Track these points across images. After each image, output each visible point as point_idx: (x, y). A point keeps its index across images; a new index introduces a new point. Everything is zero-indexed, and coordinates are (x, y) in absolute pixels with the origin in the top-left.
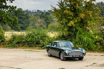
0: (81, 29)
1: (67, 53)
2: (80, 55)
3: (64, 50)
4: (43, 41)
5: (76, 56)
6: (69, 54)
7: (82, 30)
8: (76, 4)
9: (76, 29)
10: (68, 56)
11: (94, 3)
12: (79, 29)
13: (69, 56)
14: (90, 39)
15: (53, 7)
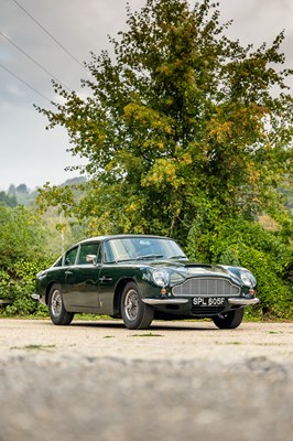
0: (209, 205)
1: (159, 282)
2: (226, 299)
3: (145, 271)
4: (10, 273)
5: (206, 300)
6: (169, 289)
7: (218, 211)
8: (185, 71)
9: (184, 203)
10: (164, 298)
11: (277, 72)
12: (202, 203)
13: (172, 297)
14: (259, 254)
15: (64, 93)
